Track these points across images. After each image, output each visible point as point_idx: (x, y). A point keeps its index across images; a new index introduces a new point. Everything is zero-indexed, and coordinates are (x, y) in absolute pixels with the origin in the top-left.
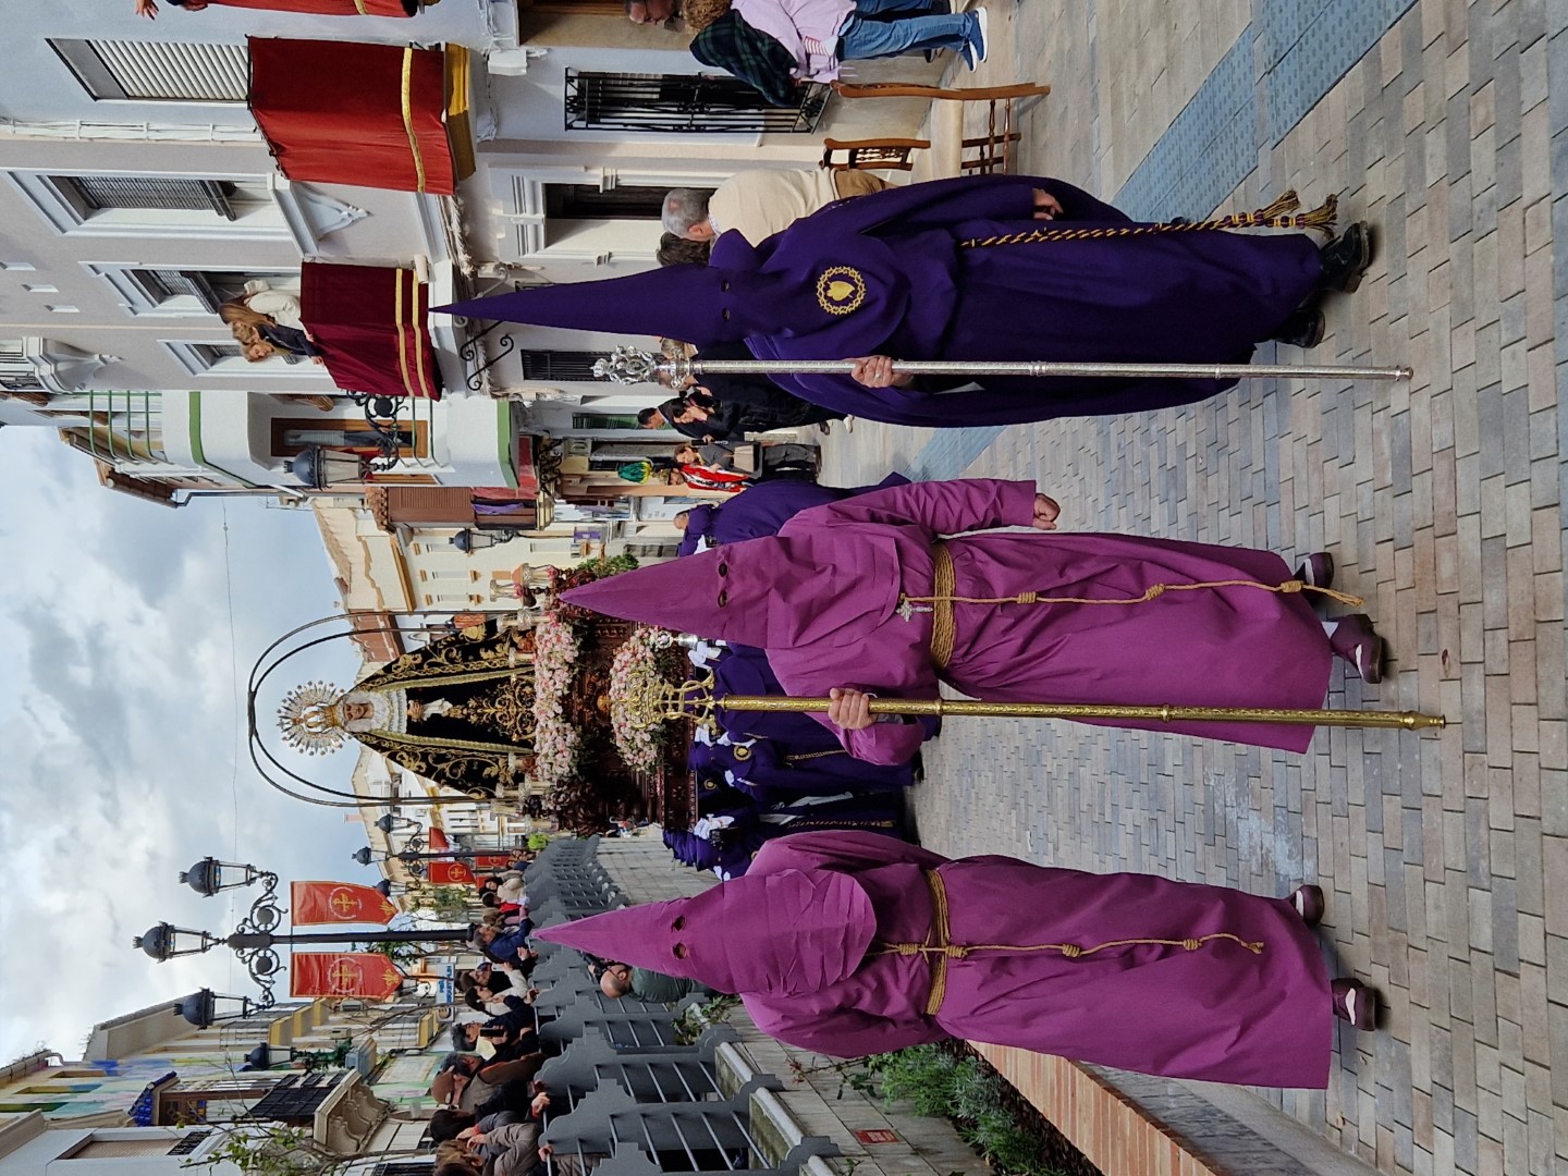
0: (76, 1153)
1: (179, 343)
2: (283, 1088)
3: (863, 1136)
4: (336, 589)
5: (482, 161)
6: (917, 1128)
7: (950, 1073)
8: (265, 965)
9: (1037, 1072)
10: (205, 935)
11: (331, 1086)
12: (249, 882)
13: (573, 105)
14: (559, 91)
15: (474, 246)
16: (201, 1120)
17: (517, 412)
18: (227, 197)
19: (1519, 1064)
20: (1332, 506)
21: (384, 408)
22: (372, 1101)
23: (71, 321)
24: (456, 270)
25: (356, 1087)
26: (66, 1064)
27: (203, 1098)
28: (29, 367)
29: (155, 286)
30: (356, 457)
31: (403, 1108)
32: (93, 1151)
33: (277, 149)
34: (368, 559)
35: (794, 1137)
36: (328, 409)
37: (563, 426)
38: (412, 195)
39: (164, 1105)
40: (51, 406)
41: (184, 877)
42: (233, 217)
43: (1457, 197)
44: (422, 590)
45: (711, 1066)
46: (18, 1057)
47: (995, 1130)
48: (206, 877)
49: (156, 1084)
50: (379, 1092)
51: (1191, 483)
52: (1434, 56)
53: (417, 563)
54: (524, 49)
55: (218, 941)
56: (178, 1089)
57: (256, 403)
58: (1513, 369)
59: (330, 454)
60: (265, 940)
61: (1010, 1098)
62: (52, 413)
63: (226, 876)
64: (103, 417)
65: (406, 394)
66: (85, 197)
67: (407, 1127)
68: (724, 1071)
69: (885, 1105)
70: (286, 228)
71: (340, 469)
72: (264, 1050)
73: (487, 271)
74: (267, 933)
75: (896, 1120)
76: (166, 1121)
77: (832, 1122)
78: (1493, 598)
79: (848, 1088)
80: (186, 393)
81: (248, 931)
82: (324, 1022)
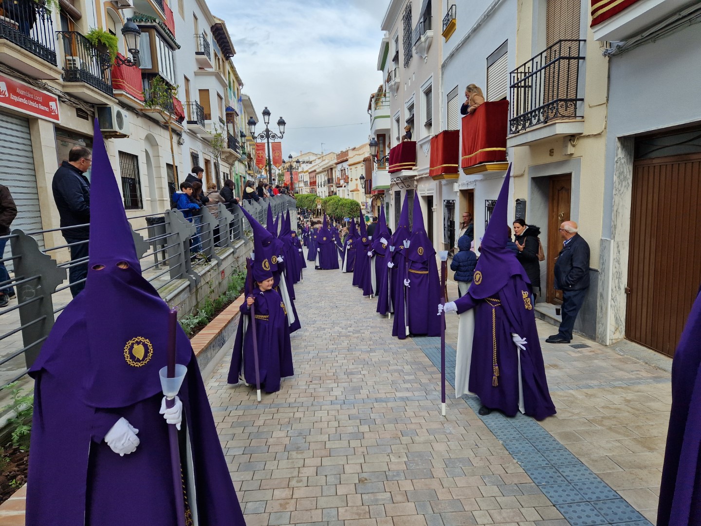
0: (219, 95)
1: (399, 113)
2: (236, 141)
3: (223, 272)
4: (353, 147)
5: (437, 182)
6: (225, 283)
7: (236, 290)
8: (262, 137)
9: (235, 307)
10: (268, 123)
11: (237, 152)
12: (281, 133)
13: (448, 202)
14: (451, 198)
15: (421, 179)
16: (228, 122)
17: (388, 190)
18: (429, 125)
19: (231, 396)
20: (346, 361)
21: (387, 160)
22: (234, 161)
23: (404, 88)
24: (416, 176)
25: (237, 157)
26: (240, 90)
27: (233, 123)
28: (393, 79)
29: (411, 108)
30: (376, 154)
31: (233, 169)
32: (219, 99)
33: (437, 136)
34: (359, 155)
35: (222, 257)
36: (388, 147)
37: (386, 200)
38: (429, 166)
39: (231, 114)
40: (387, 83)
41: (281, 118)
42: (425, 126)
43: (400, 381)
44: (353, 167)
45: (239, 239)
46: (242, 79)
47: (223, 299)
48: (281, 123)
49: (236, 112)
50: (236, 163)
51: (356, 335)
52: (429, 377)
53: (359, 166)
54: (459, 191)
55: (267, 126)
56: (235, 117)
57: (388, 130)
58: (364, 392)
59: (377, 148)
60: (268, 137)
61: (230, 302)
62: (385, 83)
63: (282, 127)
64: (385, 96)
65: (389, 165)
66: (428, 92)
67: (228, 170)
68: (238, 242)
69: (230, 276)
70: (423, 138)
71: (373, 150)
72: (245, 136)
73: (415, 183)
74: (269, 137)
75: (227, 279)
76: (227, 115)
77: (225, 265)
78: (321, 390)
79: (234, 268)
80: (390, 114)
81: (270, 133)
82: (253, 149)
